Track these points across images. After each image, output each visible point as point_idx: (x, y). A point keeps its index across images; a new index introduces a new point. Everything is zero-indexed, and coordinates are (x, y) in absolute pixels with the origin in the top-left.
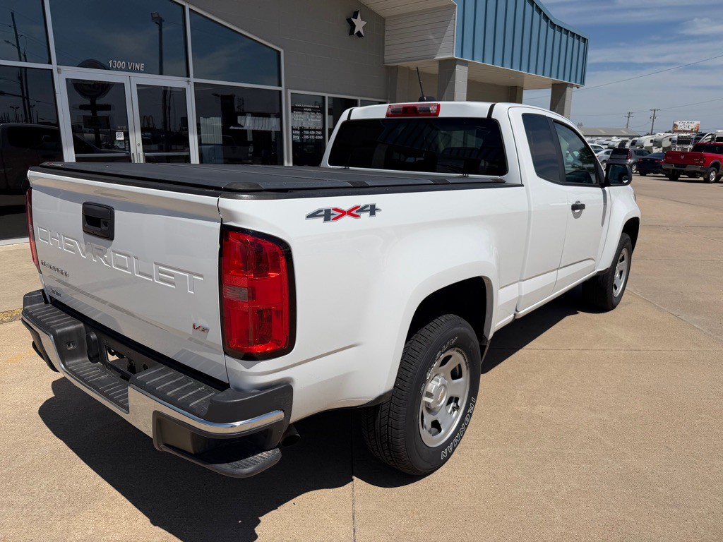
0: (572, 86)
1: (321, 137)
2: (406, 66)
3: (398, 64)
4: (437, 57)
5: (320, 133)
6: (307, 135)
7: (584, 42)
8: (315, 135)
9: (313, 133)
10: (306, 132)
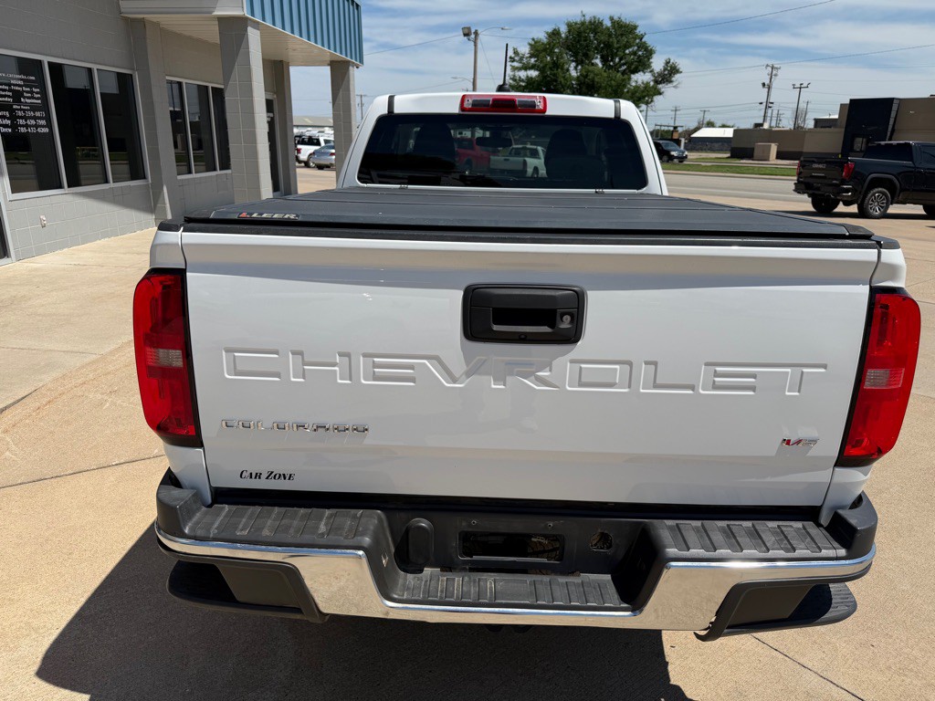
0: (354, 64)
1: (46, 130)
2: (155, 20)
3: (145, 16)
4: (218, 13)
5: (43, 122)
6: (23, 126)
7: (357, 9)
8: (37, 126)
9: (33, 122)
10: (21, 122)
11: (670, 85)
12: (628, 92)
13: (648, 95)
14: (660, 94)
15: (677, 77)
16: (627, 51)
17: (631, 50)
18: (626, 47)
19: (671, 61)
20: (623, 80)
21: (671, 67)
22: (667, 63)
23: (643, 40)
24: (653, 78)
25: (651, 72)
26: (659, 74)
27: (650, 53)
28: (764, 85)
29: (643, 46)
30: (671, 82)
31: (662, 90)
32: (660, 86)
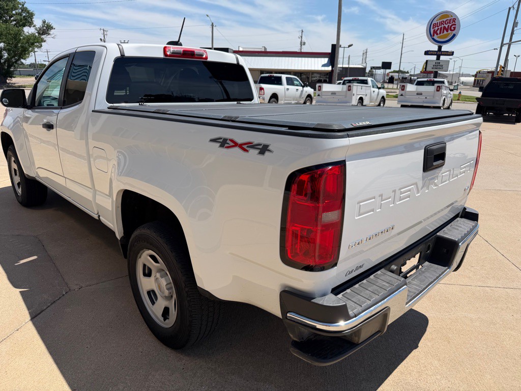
11: (49, 36)
12: (24, 39)
13: (38, 42)
14: (45, 41)
15: (52, 32)
16: (14, 12)
17: (17, 11)
18: (12, 9)
19: (47, 22)
20: (19, 31)
21: (47, 25)
22: (44, 22)
23: (25, 6)
24: (37, 31)
25: (34, 26)
26: (40, 29)
27: (31, 15)
28: (101, 40)
29: (24, 10)
30: (49, 34)
31: (45, 39)
32: (43, 36)
